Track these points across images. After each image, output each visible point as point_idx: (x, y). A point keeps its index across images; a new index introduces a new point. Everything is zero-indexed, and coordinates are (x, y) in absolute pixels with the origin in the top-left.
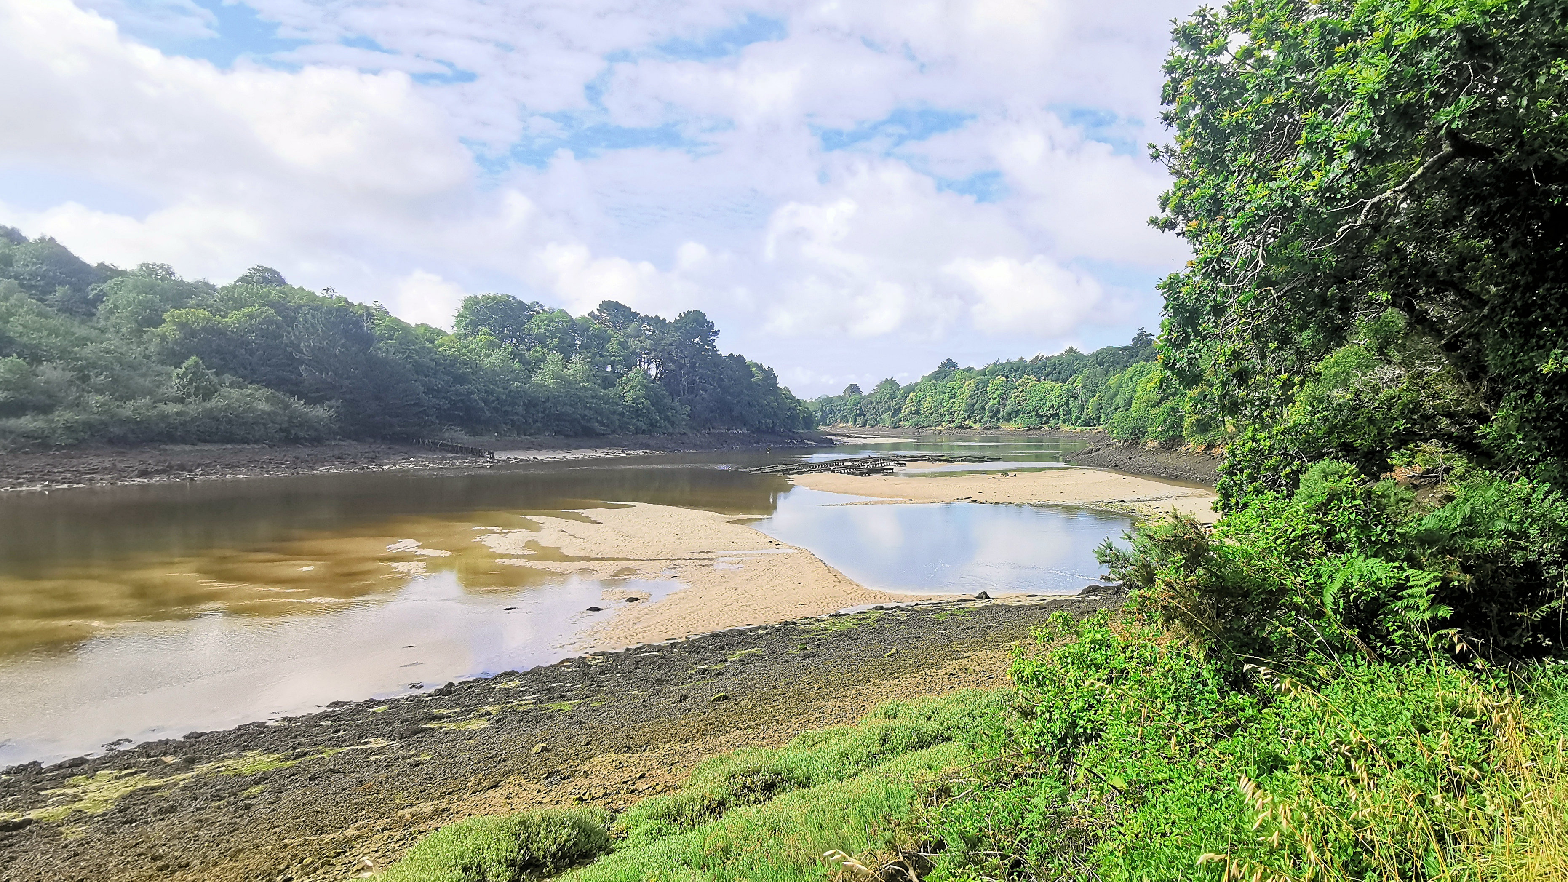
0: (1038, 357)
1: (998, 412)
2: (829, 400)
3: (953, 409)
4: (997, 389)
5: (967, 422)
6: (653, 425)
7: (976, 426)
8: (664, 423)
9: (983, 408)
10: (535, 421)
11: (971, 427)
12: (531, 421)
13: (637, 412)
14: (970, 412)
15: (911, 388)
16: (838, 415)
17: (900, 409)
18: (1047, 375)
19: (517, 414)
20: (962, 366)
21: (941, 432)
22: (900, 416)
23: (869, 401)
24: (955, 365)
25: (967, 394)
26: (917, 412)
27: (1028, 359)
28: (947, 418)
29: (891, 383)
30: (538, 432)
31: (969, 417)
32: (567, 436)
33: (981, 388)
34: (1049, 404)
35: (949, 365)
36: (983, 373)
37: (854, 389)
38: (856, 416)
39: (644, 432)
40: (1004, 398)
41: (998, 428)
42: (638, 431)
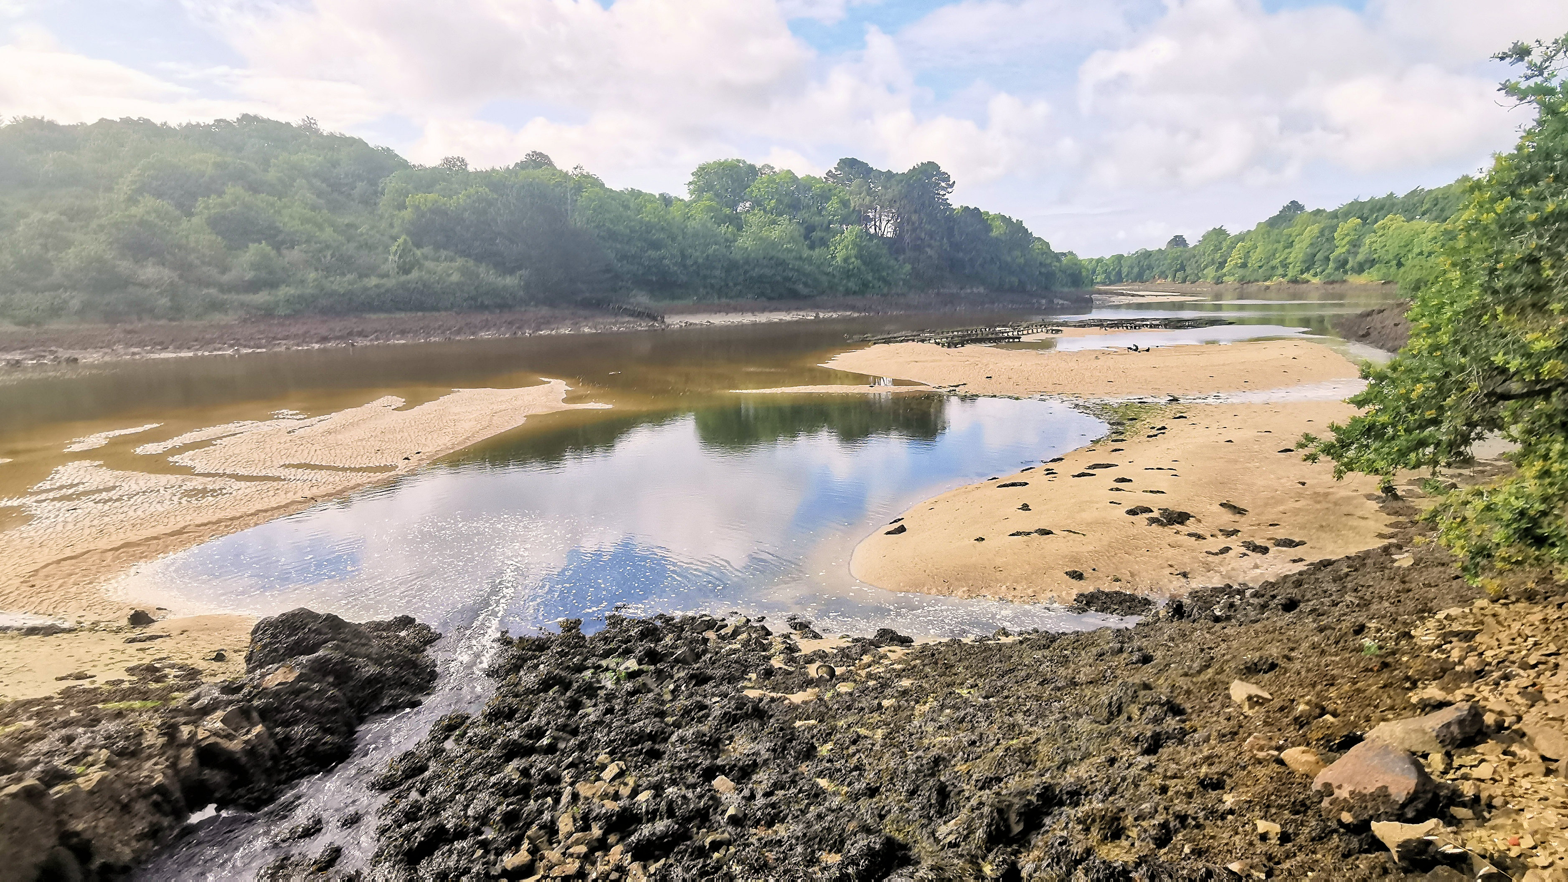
0: (1415, 191)
1: (1346, 262)
2: (1148, 255)
3: (1288, 261)
4: (1348, 235)
5: (1305, 276)
6: (865, 285)
7: (1316, 281)
8: (877, 284)
9: (1327, 259)
10: (735, 285)
11: (1308, 281)
12: (731, 284)
13: (848, 274)
14: (1309, 264)
15: (1241, 238)
16: (1156, 271)
17: (1226, 262)
18: (1424, 214)
19: (715, 277)
20: (1309, 208)
21: (1268, 288)
22: (1224, 270)
23: (1194, 254)
24: (1300, 208)
25: (1307, 242)
26: (1244, 265)
27: (1401, 193)
28: (1280, 271)
29: (1220, 232)
30: (740, 294)
31: (1308, 269)
32: (770, 299)
33: (1327, 236)
34: (1416, 250)
35: (1295, 206)
36: (1335, 215)
37: (1178, 241)
38: (1176, 271)
39: (855, 293)
40: (1355, 245)
41: (1345, 281)
42: (848, 292)
